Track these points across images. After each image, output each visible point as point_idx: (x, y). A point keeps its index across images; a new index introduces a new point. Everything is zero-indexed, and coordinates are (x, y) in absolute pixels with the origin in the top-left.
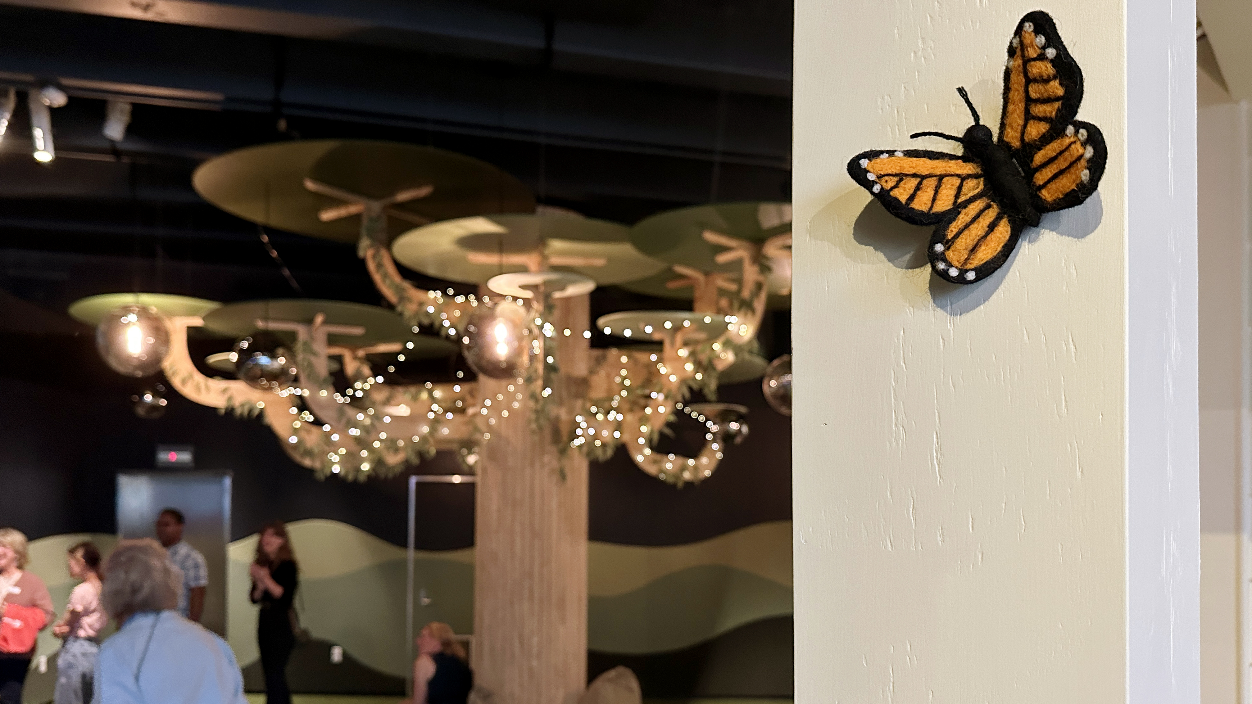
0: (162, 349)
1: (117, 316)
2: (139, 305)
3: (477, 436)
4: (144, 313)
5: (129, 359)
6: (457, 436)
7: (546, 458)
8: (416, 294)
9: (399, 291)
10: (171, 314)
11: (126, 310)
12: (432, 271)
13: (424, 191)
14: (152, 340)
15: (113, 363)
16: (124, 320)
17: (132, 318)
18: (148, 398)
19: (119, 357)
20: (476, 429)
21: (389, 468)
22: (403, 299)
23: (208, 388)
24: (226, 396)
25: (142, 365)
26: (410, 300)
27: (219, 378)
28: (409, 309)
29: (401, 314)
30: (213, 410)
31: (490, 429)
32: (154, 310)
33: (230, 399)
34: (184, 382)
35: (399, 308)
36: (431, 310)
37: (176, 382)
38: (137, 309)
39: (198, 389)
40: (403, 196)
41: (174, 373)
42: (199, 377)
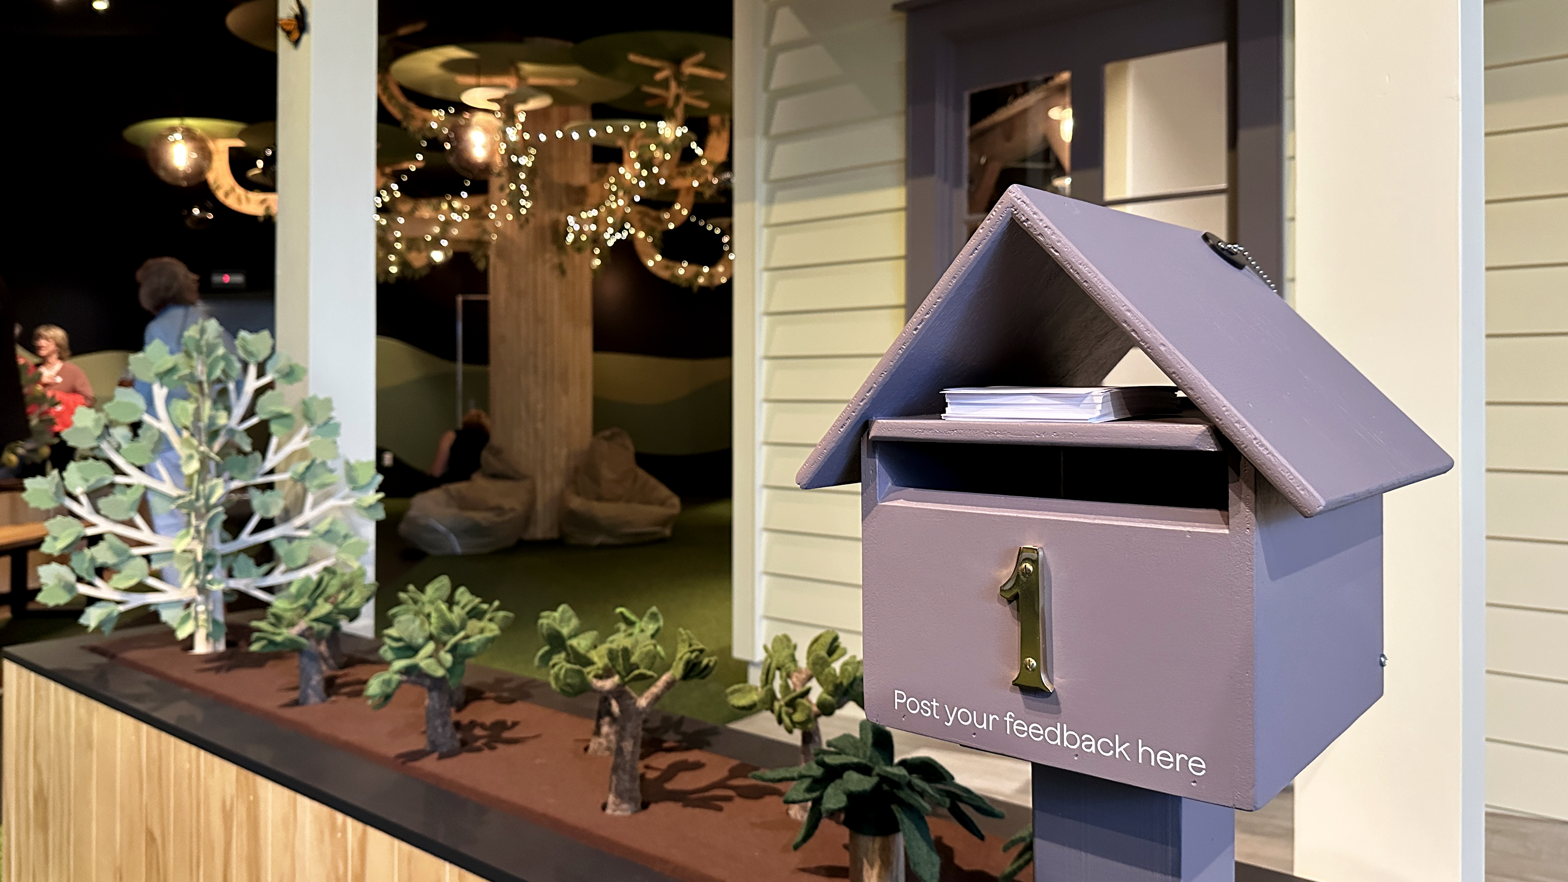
0: (205, 164)
1: (163, 135)
2: (184, 126)
3: (486, 237)
4: (189, 135)
5: (174, 172)
6: (467, 236)
7: (548, 256)
8: (419, 112)
9: (405, 110)
10: (215, 137)
11: (173, 130)
12: (436, 93)
13: (420, 27)
14: (195, 156)
15: (162, 174)
16: (171, 138)
17: (178, 136)
18: (196, 211)
19: (166, 169)
20: (485, 231)
21: (415, 270)
22: (408, 116)
23: (248, 200)
24: (264, 206)
25: (187, 177)
26: (413, 117)
27: (258, 191)
28: (414, 126)
29: (405, 129)
30: (254, 218)
31: (497, 231)
32: (199, 132)
33: (268, 208)
34: (227, 195)
35: (404, 124)
36: (434, 126)
37: (220, 195)
38: (182, 129)
39: (239, 200)
40: (404, 31)
41: (218, 187)
42: (240, 190)
